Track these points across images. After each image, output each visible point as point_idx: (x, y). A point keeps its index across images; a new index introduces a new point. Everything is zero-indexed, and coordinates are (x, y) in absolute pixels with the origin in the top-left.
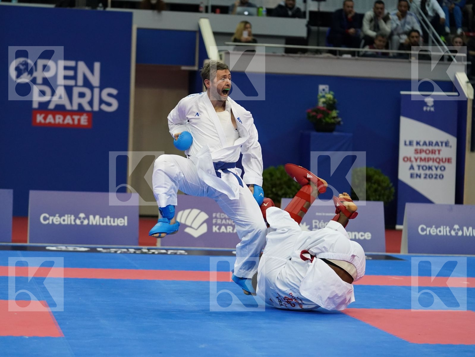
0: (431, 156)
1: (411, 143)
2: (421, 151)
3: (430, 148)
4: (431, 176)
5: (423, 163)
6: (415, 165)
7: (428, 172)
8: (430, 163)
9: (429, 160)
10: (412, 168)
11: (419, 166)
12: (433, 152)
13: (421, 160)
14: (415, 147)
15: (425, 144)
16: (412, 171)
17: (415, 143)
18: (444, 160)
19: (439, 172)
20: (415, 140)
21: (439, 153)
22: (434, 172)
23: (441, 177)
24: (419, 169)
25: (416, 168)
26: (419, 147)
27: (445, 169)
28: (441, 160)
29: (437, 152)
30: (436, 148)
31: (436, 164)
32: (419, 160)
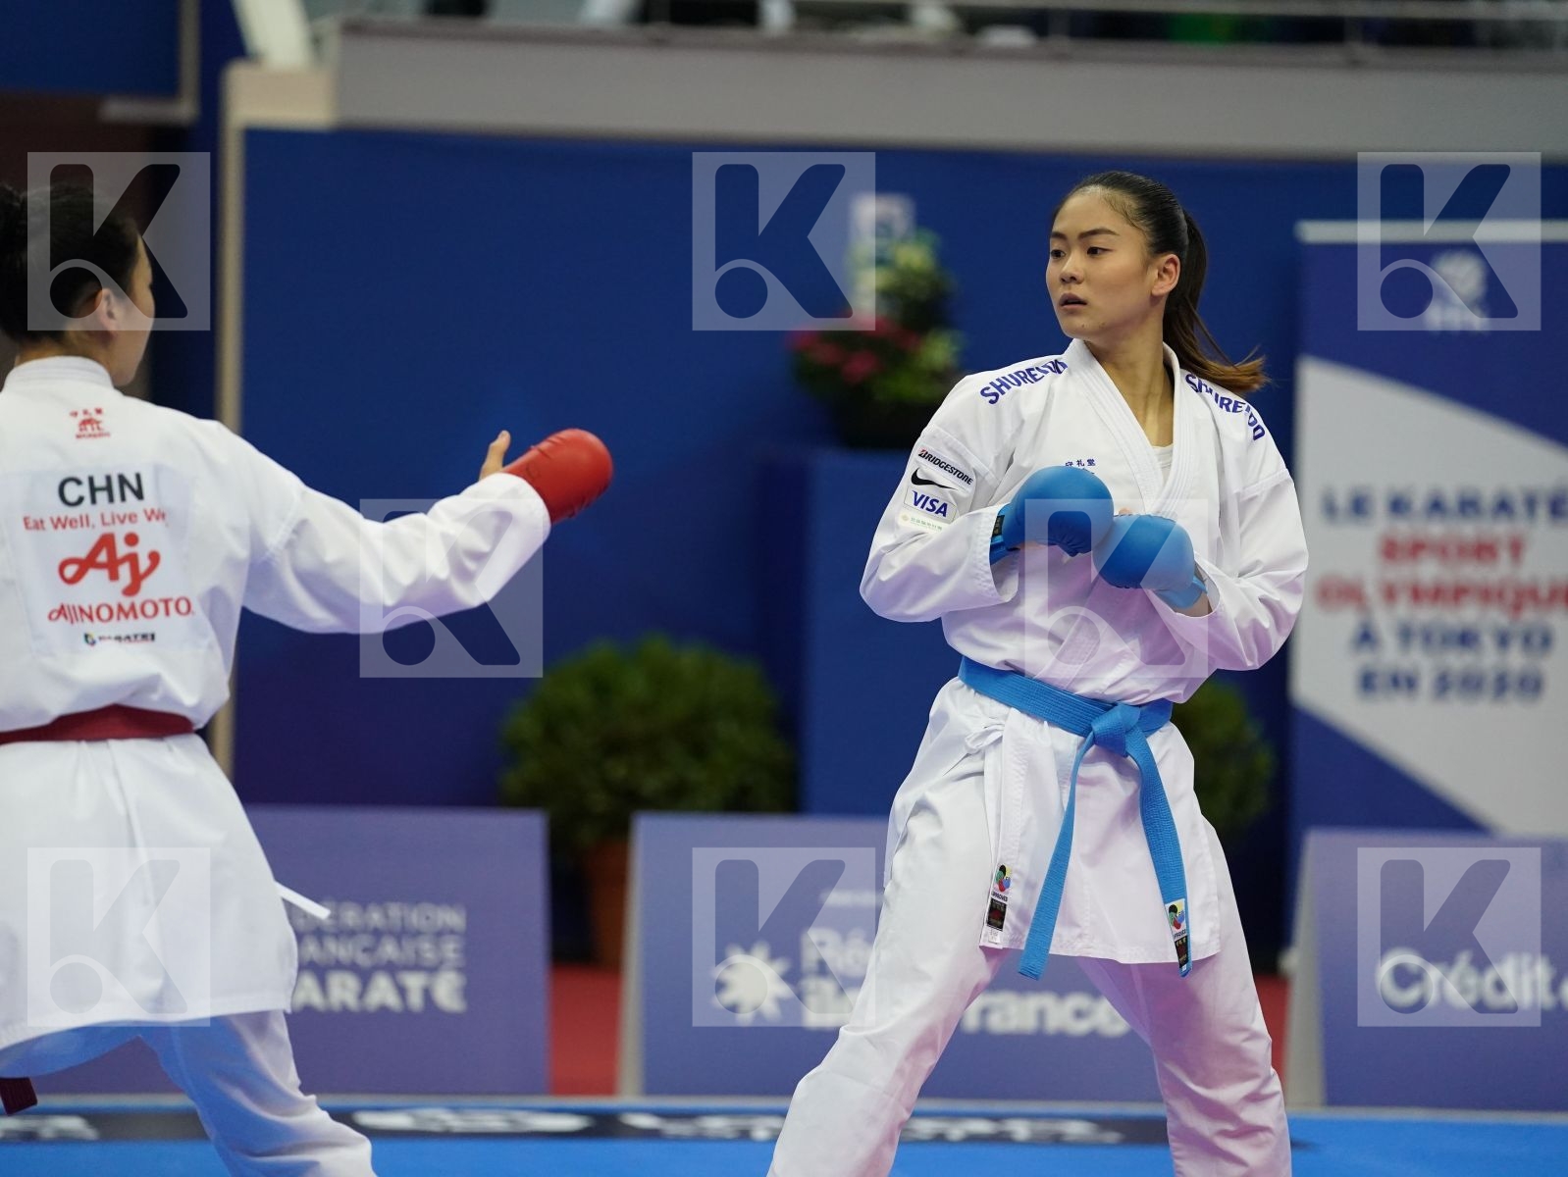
0: (1473, 572)
1: (1359, 506)
2: (1417, 548)
3: (1469, 530)
4: (1471, 684)
5: (1425, 615)
6: (1384, 622)
7: (1457, 661)
8: (1469, 614)
9: (1459, 593)
10: (1366, 637)
11: (1406, 634)
12: (1483, 551)
13: (1416, 594)
14: (1381, 523)
15: (1436, 506)
16: (1367, 659)
17: (1381, 504)
18: (1543, 595)
19: (1516, 661)
20: (1381, 489)
21: (1516, 559)
22: (1488, 660)
23: (1532, 688)
24: (1406, 646)
25: (1388, 638)
26: (1403, 528)
27: (1547, 641)
28: (1528, 594)
29: (1505, 553)
30: (1500, 528)
31: (1500, 618)
32: (1403, 597)
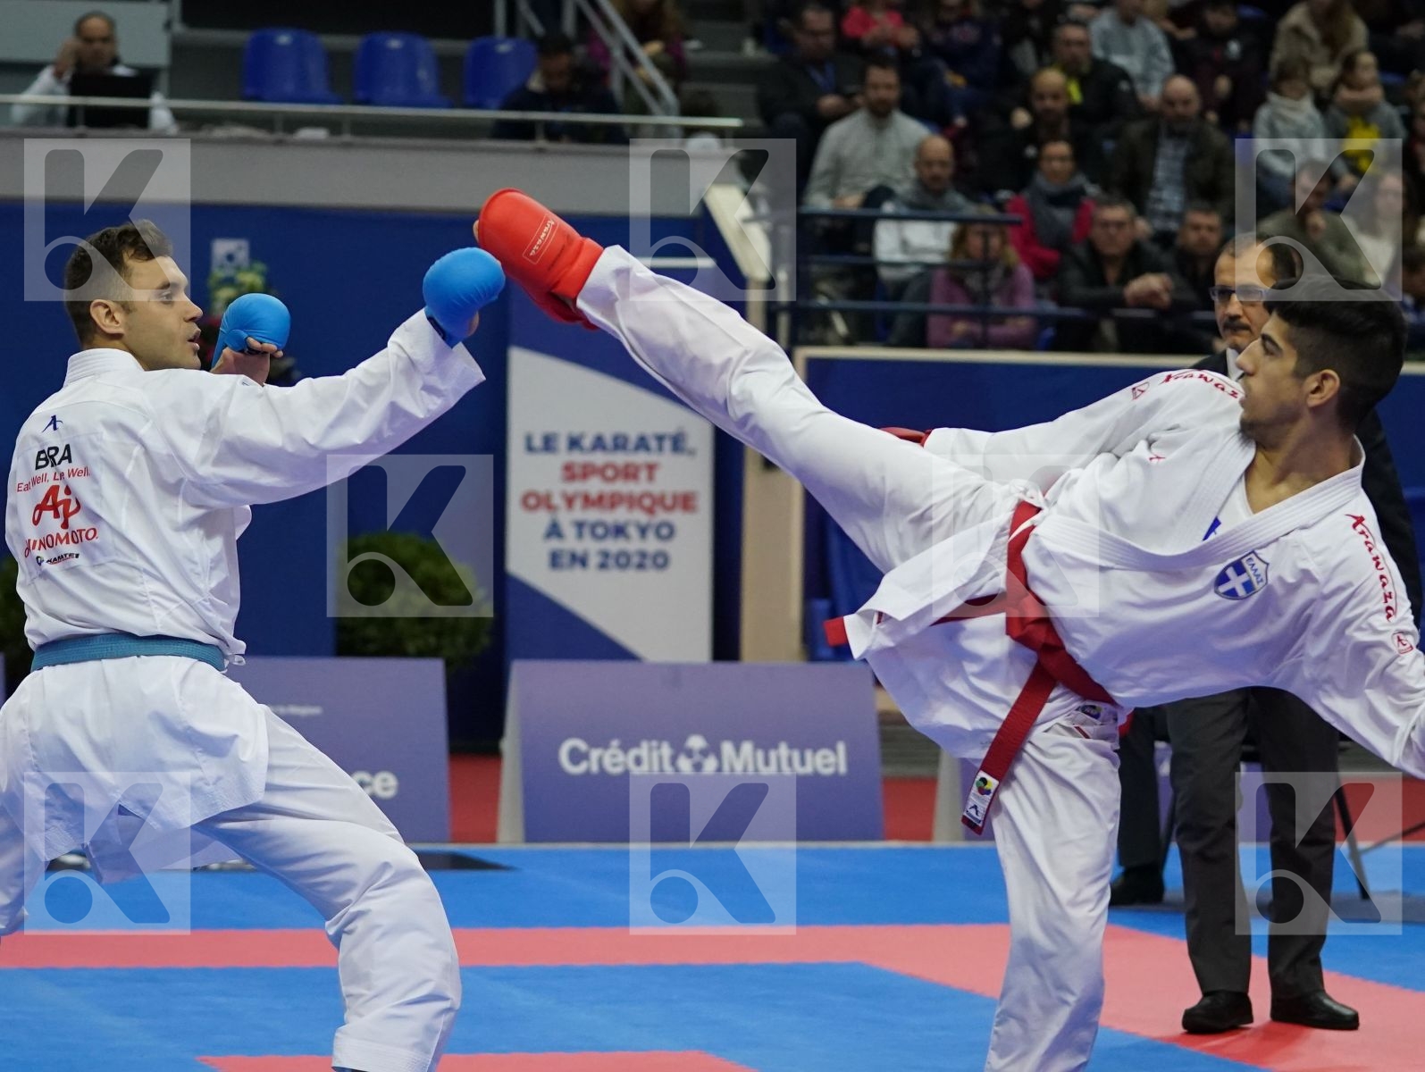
0: (622, 487)
1: (549, 444)
2: (587, 471)
3: (620, 459)
5: (593, 515)
6: (566, 519)
7: (613, 545)
8: (620, 515)
9: (614, 501)
10: (554, 531)
11: (580, 526)
12: (629, 473)
13: (588, 501)
14: (563, 456)
15: (599, 444)
16: (555, 544)
17: (563, 443)
18: (669, 502)
19: (652, 545)
20: (563, 433)
21: (651, 478)
22: (633, 544)
23: (661, 561)
24: (580, 535)
25: (569, 530)
26: (578, 458)
27: (672, 532)
28: (658, 501)
29: (643, 475)
30: (641, 458)
31: (641, 517)
32: (578, 503)
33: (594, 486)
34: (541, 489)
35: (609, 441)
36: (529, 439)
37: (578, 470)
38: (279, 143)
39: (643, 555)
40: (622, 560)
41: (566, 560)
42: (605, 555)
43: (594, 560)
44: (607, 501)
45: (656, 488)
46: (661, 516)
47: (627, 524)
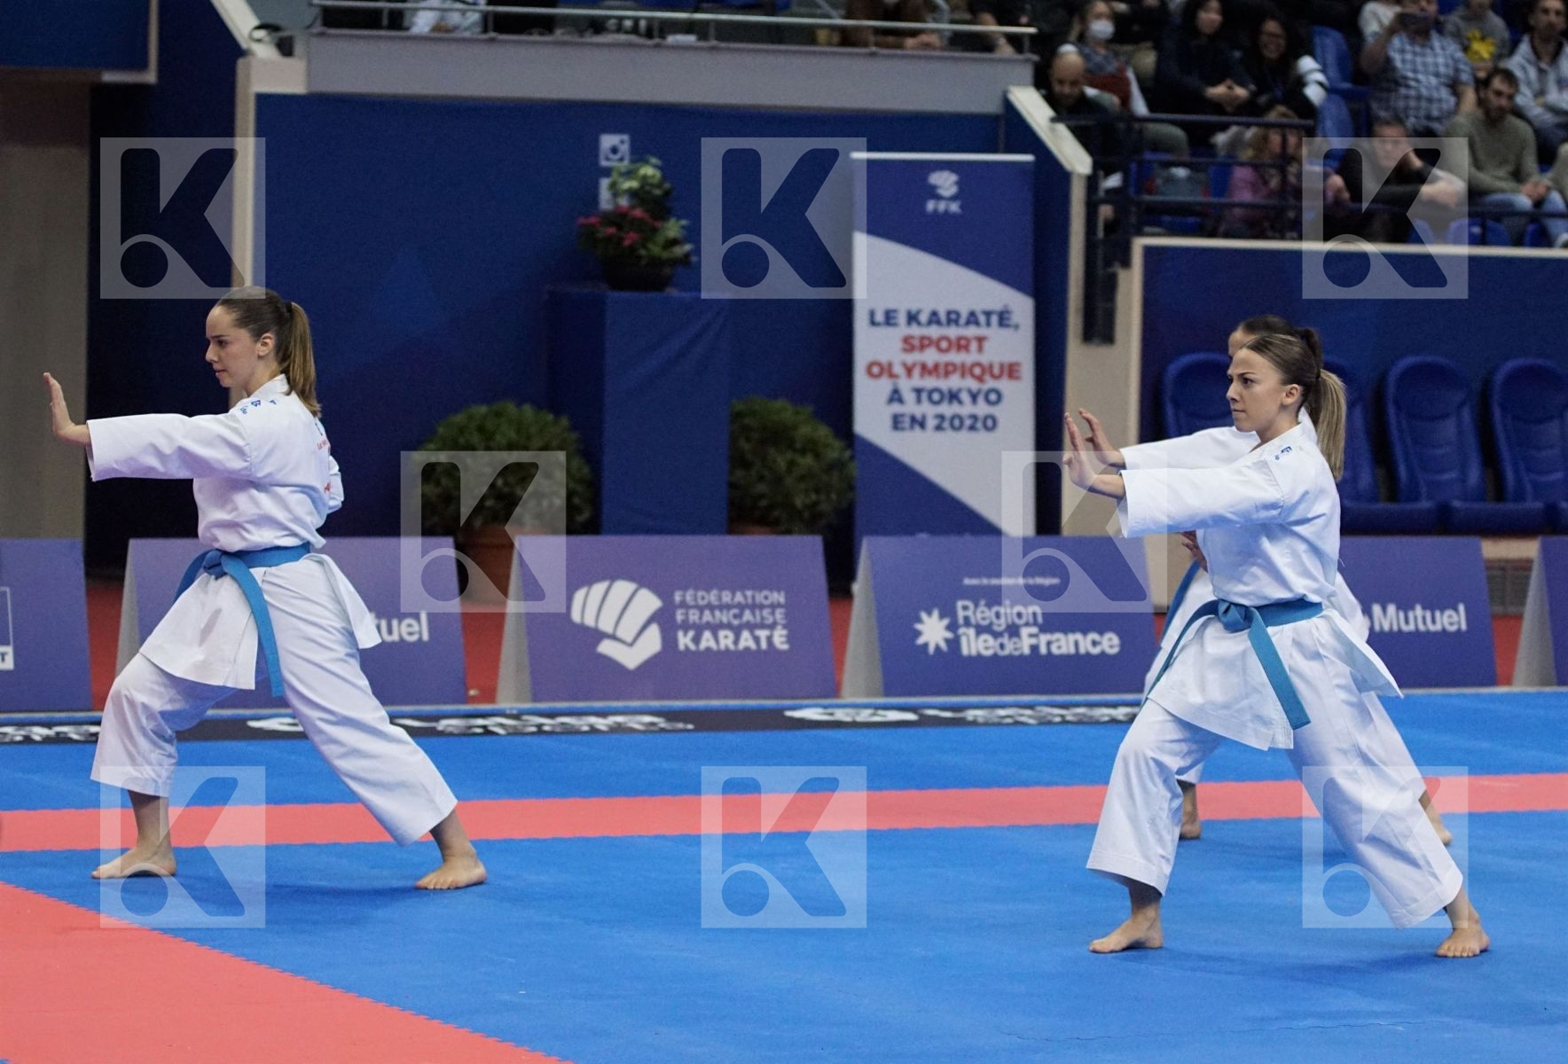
0: (955, 357)
1: (890, 318)
2: (925, 343)
5: (930, 382)
6: (906, 386)
7: (947, 409)
8: (954, 382)
9: (948, 370)
10: (896, 397)
11: (918, 391)
12: (961, 345)
13: (925, 370)
14: (903, 330)
15: (934, 319)
16: (896, 408)
17: (902, 318)
18: (996, 371)
19: (982, 409)
20: (902, 308)
21: (980, 349)
22: (966, 409)
23: (990, 424)
24: (919, 401)
25: (909, 397)
26: (916, 331)
27: (999, 396)
28: (987, 370)
29: (974, 346)
30: (972, 331)
31: (972, 384)
32: (916, 372)
33: (931, 356)
34: (884, 359)
35: (943, 317)
36: (872, 314)
37: (916, 342)
38: (657, 46)
39: (974, 417)
40: (956, 423)
41: (907, 421)
42: (941, 417)
43: (931, 423)
44: (942, 371)
45: (985, 359)
46: (990, 383)
47: (960, 390)
